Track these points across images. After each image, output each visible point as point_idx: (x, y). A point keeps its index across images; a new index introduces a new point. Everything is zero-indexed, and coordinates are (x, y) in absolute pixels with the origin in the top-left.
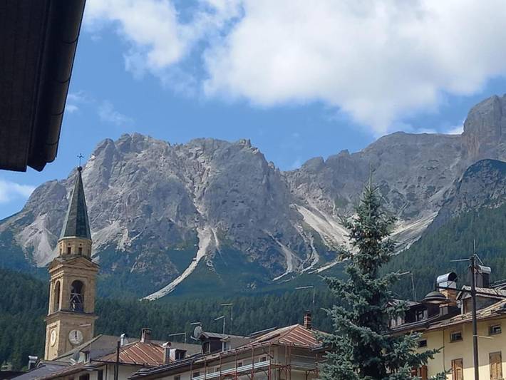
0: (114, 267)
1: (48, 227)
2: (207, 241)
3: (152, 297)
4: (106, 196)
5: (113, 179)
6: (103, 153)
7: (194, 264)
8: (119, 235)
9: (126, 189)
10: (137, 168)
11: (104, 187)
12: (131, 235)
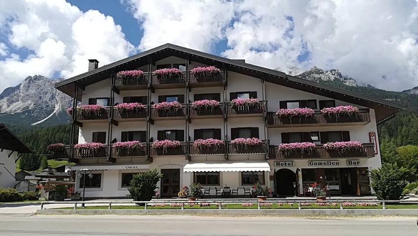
0: (27, 114)
1: (8, 101)
2: (57, 108)
3: (34, 124)
4: (27, 93)
5: (30, 88)
6: (28, 80)
7: (52, 114)
8: (30, 105)
9: (34, 91)
10: (38, 85)
11: (27, 90)
12: (34, 105)
